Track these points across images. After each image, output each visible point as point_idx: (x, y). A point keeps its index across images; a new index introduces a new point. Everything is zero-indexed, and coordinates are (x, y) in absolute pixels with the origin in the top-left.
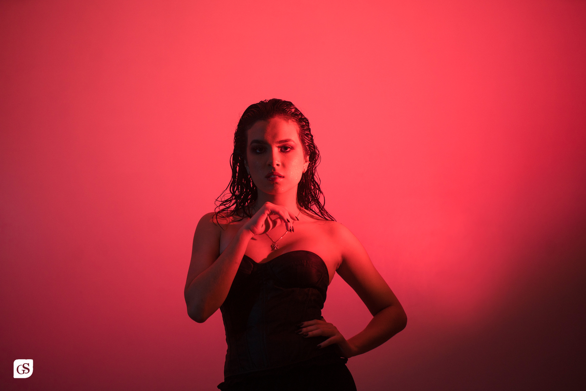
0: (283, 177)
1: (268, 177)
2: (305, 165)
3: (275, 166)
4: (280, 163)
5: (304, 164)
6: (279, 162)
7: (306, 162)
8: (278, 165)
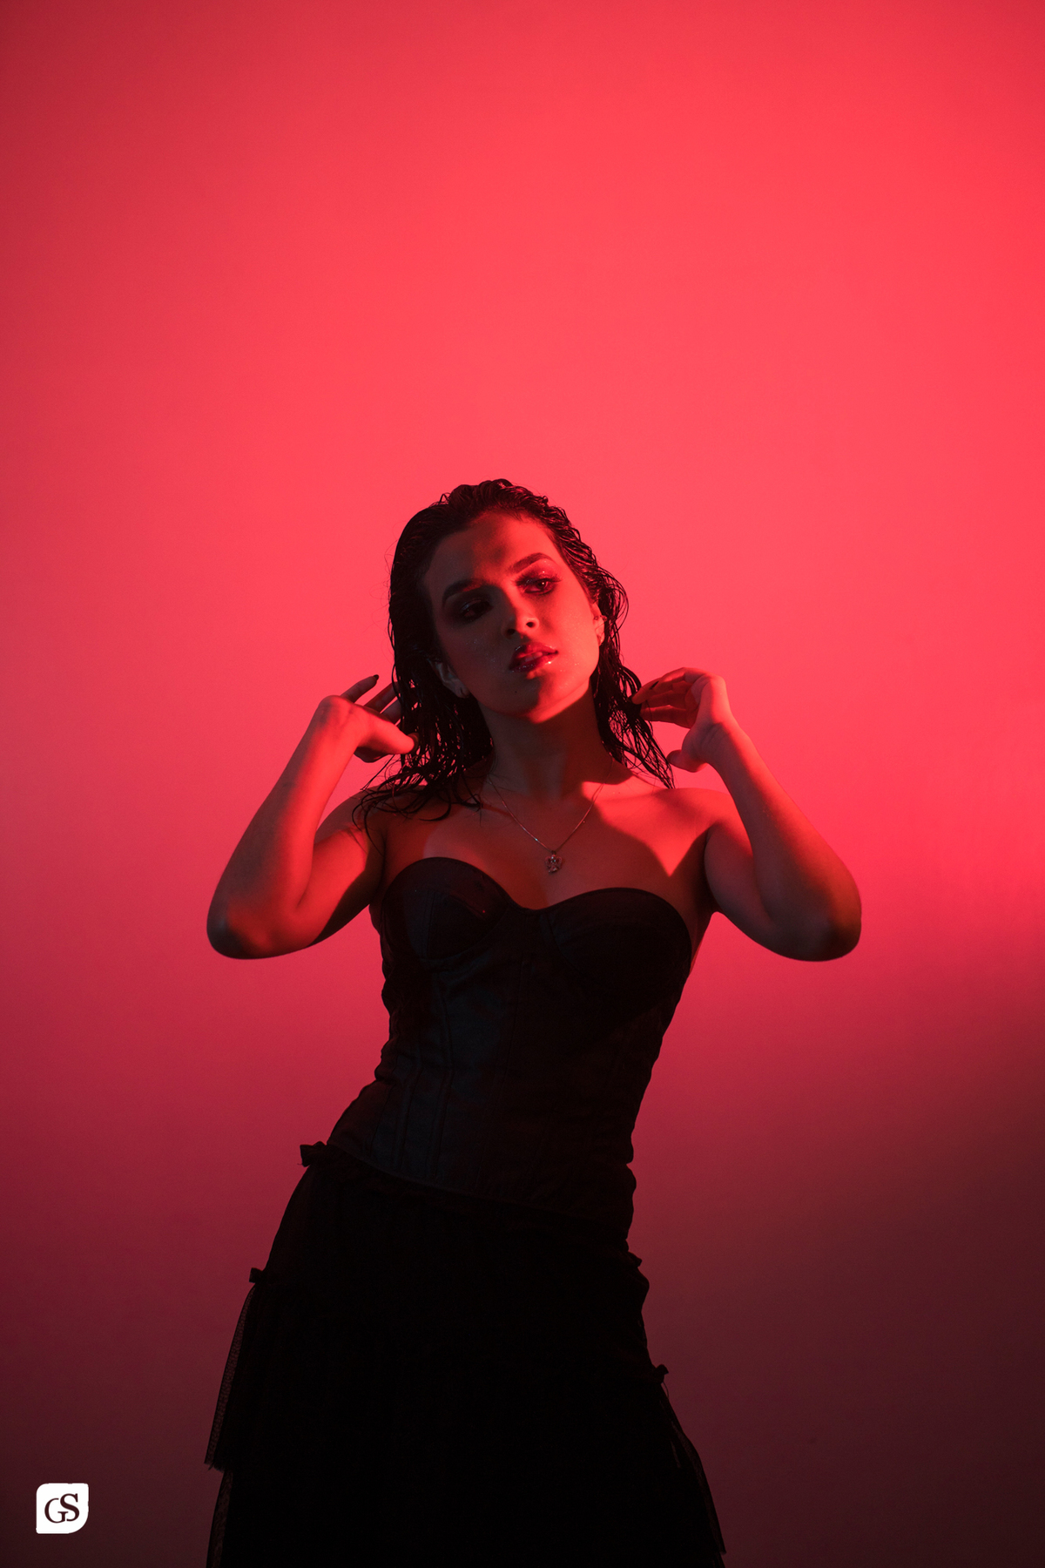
0: (556, 653)
1: (516, 664)
2: (596, 625)
3: (524, 629)
4: (534, 619)
5: (594, 623)
6: (531, 616)
7: (596, 618)
8: (530, 625)
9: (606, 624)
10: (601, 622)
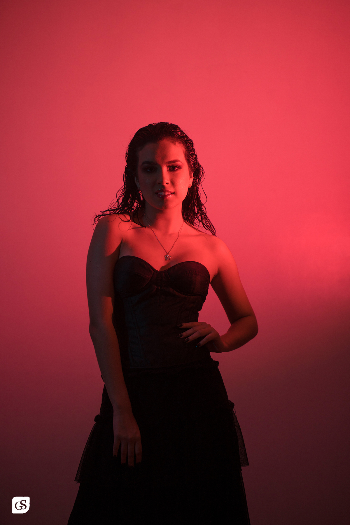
0: (173, 194)
2: (190, 181)
3: (165, 184)
6: (168, 180)
7: (191, 177)
8: (167, 183)
9: (194, 179)
10: (192, 179)
